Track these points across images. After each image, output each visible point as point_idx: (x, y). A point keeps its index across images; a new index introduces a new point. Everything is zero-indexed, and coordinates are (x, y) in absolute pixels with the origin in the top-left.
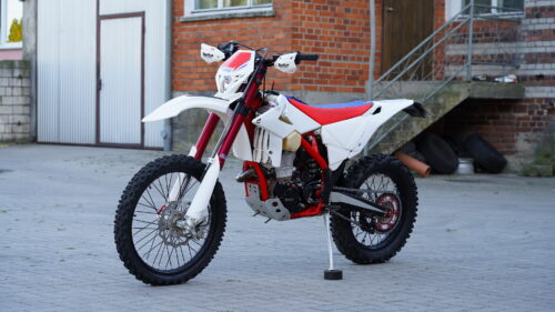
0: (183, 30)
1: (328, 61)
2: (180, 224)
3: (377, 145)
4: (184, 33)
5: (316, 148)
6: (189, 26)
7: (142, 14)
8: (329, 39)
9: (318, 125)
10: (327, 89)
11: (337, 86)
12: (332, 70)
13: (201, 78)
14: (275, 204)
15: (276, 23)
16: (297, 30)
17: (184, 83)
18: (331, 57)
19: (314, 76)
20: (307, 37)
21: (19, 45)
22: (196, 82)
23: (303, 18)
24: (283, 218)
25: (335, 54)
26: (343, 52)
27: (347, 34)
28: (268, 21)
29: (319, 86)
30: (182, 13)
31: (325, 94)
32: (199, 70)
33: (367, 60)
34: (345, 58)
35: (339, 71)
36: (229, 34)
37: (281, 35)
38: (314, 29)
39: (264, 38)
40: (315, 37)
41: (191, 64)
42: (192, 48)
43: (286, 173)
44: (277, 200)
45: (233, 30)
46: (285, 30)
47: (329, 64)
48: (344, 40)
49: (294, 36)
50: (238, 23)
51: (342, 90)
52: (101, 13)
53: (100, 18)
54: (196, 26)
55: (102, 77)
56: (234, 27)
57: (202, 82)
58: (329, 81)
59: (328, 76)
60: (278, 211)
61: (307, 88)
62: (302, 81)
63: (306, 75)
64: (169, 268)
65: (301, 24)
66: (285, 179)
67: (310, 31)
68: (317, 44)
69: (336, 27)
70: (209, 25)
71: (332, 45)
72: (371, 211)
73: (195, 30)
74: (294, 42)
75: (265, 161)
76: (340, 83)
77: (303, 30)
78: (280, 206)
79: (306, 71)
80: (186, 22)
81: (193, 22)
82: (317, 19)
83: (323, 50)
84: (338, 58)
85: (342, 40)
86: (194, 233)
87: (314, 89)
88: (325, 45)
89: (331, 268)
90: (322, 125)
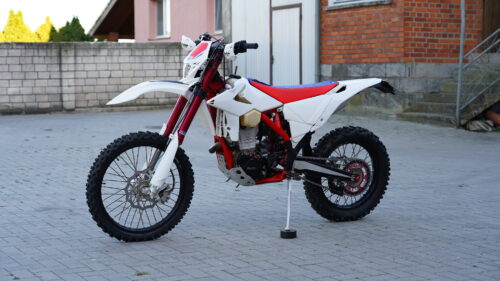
0: (328, 16)
1: (435, 38)
2: (145, 190)
3: (467, 106)
4: (328, 19)
5: (278, 124)
6: (332, 14)
7: (299, 6)
8: (436, 20)
9: (280, 104)
10: (434, 61)
11: (444, 58)
12: (438, 46)
13: (340, 54)
14: (239, 172)
15: (392, 10)
16: (408, 14)
17: (329, 58)
18: (438, 35)
19: (424, 50)
20: (417, 20)
21: (221, 32)
22: (338, 57)
23: (413, 5)
24: (248, 184)
25: (441, 33)
26: (449, 31)
27: (452, 16)
28: (387, 8)
29: (427, 58)
30: (326, 4)
31: (433, 65)
32: (339, 47)
33: (458, 36)
34: (450, 36)
35: (445, 46)
36: (360, 19)
37: (396, 19)
38: (423, 13)
39: (384, 21)
40: (424, 20)
41: (333, 43)
42: (334, 31)
43: (249, 145)
44: (240, 169)
45: (362, 16)
46: (399, 15)
47: (436, 41)
48: (450, 21)
49: (406, 19)
50: (365, 10)
51: (447, 61)
52: (273, 5)
53: (272, 9)
54: (336, 13)
55: (274, 54)
56: (363, 13)
57: (341, 57)
58: (436, 54)
59: (436, 51)
60: (242, 178)
61: (417, 61)
62: (412, 55)
63: (416, 50)
64: (141, 226)
65: (411, 10)
66: (248, 151)
67: (420, 15)
68: (426, 25)
69: (442, 11)
70: (345, 12)
71: (439, 25)
72: (337, 177)
73: (336, 16)
74: (405, 25)
75: (225, 136)
76: (446, 56)
77: (413, 14)
78: (243, 174)
79: (417, 47)
80: (329, 11)
81: (334, 10)
82: (426, 5)
83: (430, 30)
84: (444, 36)
85: (447, 20)
86: (158, 198)
87: (423, 61)
88: (432, 25)
89: (287, 228)
90: (284, 103)
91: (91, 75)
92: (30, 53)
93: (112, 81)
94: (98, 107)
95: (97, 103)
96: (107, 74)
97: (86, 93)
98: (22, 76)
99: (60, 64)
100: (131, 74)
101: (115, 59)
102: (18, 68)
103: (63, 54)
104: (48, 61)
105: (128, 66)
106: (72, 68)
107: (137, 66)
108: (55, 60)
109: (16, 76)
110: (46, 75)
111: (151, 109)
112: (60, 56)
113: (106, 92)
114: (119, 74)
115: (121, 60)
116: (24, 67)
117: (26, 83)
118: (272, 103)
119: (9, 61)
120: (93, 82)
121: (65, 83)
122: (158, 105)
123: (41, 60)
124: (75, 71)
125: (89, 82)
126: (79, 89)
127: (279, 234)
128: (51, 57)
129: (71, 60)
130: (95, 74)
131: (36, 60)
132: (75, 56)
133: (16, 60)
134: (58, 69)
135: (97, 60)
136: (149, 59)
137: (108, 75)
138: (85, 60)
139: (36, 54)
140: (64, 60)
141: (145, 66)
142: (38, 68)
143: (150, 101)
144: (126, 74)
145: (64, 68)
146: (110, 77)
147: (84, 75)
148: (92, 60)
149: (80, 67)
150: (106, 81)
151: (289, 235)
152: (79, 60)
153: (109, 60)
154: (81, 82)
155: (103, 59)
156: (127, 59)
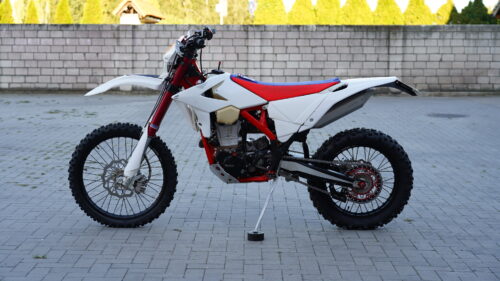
5: (262, 122)
9: (265, 101)
14: (218, 168)
24: (229, 181)
43: (229, 142)
60: (223, 175)
66: (230, 148)
78: (223, 170)
89: (255, 230)
90: (269, 100)
91: (420, 58)
92: (359, 35)
93: (443, 65)
94: (426, 90)
95: (426, 87)
96: (438, 57)
97: (414, 77)
98: (350, 58)
99: (389, 47)
100: (464, 57)
101: (447, 43)
102: (347, 50)
103: (391, 36)
104: (376, 43)
105: (462, 50)
106: (400, 51)
107: (471, 50)
108: (384, 43)
109: (344, 58)
110: (374, 58)
111: (483, 95)
112: (388, 39)
113: (436, 76)
114: (452, 57)
115: (454, 43)
116: (352, 49)
117: (353, 65)
118: (256, 100)
119: (338, 43)
120: (423, 65)
121: (392, 66)
122: (493, 91)
123: (370, 43)
124: (403, 54)
125: (418, 65)
126: (407, 72)
127: (246, 236)
128: (380, 40)
129: (400, 43)
130: (425, 58)
131: (365, 42)
132: (404, 39)
133: (345, 42)
134: (386, 52)
135: (427, 43)
136: (485, 43)
137: (439, 59)
138: (415, 43)
139: (365, 36)
140: (392, 43)
141: (480, 50)
142: (366, 50)
143: (483, 87)
144: (459, 57)
145: (392, 51)
146: (441, 61)
147: (413, 58)
148: (422, 43)
149: (409, 50)
150: (436, 65)
151: (257, 237)
152: (409, 43)
153: (440, 43)
154: (409, 65)
155: (434, 43)
156: (460, 43)
